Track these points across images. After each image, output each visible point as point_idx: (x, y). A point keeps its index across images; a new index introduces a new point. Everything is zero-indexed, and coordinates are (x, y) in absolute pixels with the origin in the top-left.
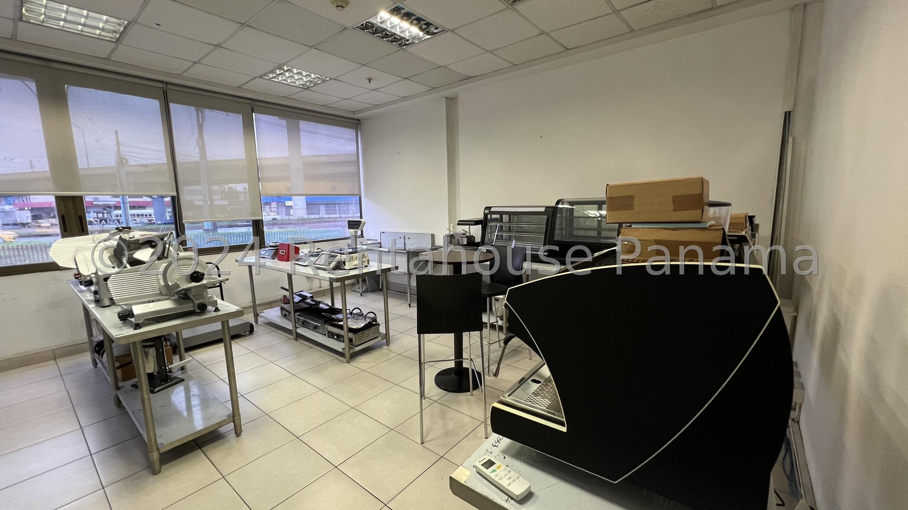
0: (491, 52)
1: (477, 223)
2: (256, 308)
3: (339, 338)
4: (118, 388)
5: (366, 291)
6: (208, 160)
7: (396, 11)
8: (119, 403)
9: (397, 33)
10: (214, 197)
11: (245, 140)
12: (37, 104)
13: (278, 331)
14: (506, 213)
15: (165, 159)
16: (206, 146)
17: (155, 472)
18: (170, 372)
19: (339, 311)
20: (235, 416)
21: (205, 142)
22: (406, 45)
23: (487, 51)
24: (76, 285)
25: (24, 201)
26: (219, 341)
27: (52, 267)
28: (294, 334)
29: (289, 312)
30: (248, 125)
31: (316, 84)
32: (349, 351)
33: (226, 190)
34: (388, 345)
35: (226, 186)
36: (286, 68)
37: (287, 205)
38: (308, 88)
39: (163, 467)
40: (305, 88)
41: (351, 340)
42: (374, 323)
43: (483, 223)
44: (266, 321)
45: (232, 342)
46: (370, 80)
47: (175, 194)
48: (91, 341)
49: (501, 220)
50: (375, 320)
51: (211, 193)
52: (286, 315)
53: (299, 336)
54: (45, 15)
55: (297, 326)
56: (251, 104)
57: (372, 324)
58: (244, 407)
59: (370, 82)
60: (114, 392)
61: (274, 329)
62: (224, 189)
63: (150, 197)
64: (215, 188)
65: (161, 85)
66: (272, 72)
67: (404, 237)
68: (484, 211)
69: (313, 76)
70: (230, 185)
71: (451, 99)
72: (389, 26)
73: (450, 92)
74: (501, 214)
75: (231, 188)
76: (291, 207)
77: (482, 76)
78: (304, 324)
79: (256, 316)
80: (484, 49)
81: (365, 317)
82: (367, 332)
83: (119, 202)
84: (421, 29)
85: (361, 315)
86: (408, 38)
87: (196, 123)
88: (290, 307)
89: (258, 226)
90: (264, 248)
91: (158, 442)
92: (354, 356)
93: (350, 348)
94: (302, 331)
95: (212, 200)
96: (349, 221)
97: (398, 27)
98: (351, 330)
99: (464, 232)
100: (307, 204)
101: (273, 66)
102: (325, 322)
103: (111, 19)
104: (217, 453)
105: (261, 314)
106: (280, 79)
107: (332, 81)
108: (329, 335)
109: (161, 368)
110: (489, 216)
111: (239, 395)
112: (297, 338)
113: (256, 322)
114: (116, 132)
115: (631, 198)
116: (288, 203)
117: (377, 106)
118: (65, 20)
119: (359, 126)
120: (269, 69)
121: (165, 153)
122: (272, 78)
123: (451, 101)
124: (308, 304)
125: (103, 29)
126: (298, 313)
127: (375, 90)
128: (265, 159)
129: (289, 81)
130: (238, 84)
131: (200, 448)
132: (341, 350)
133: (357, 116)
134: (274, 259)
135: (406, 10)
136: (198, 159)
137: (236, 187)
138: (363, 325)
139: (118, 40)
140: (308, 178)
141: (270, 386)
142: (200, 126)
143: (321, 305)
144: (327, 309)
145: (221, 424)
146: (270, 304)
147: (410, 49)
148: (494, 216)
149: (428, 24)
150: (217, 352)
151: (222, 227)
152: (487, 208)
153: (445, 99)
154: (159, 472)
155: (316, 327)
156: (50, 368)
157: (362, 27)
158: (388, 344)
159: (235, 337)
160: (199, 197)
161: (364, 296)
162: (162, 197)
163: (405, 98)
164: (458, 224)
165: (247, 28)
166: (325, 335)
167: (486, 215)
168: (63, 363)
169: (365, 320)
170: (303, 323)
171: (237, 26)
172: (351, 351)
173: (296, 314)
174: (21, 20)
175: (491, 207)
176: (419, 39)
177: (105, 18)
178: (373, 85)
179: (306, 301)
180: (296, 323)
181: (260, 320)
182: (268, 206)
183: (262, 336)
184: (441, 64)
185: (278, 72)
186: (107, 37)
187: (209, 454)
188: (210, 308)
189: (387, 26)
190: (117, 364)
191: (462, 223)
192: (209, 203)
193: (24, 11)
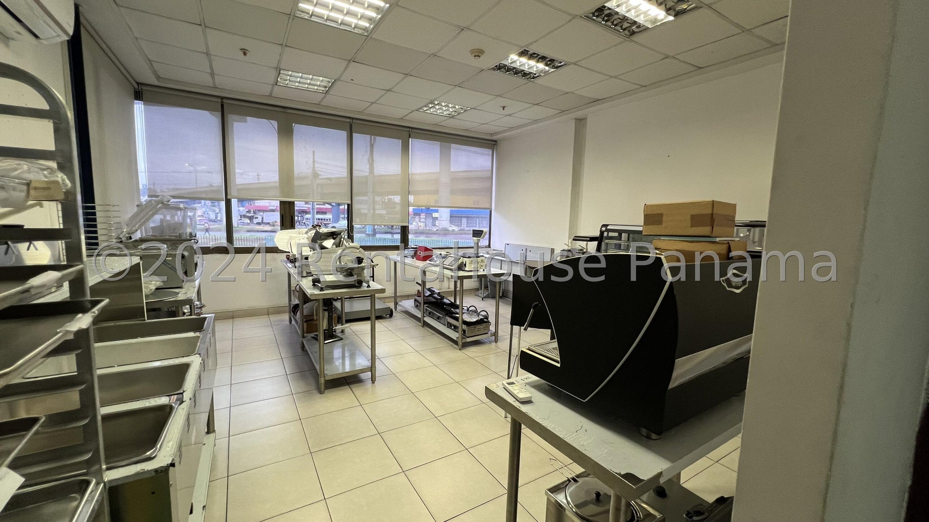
0: (615, 77)
1: (592, 239)
2: (396, 299)
3: (455, 328)
4: (304, 337)
5: (487, 297)
6: (375, 174)
7: (523, 53)
8: (303, 347)
9: (525, 70)
10: (377, 207)
11: (402, 159)
12: (277, 137)
13: (411, 318)
14: (625, 231)
15: (346, 174)
16: (374, 163)
17: (321, 393)
18: (335, 332)
19: (457, 307)
20: (372, 368)
21: (374, 160)
22: (534, 78)
23: (611, 77)
24: (286, 263)
25: (251, 204)
26: (367, 319)
27: (274, 250)
28: (422, 322)
29: (420, 303)
30: (405, 148)
31: (459, 113)
32: (462, 340)
33: (386, 201)
34: (496, 343)
35: (386, 198)
36: (436, 103)
37: (434, 216)
38: (453, 117)
39: (326, 391)
40: (451, 117)
41: (464, 331)
42: (485, 320)
43: (599, 239)
44: (404, 310)
45: (376, 321)
46: (504, 108)
47: (349, 202)
48: (290, 304)
49: (620, 238)
50: (487, 317)
51: (374, 202)
52: (417, 306)
53: (426, 324)
54: (289, 80)
55: (425, 315)
56: (409, 131)
57: (484, 321)
58: (379, 366)
59: (504, 109)
60: (301, 339)
61: (408, 317)
62: (385, 200)
63: (330, 204)
64: (377, 199)
65: (349, 120)
66: (426, 106)
67: (526, 249)
68: (601, 228)
69: (457, 107)
70: (389, 197)
71: (580, 120)
72: (518, 65)
73: (579, 114)
74: (620, 232)
75: (390, 200)
76: (436, 218)
77: (611, 98)
78: (431, 315)
79: (396, 304)
80: (608, 76)
81: (478, 315)
82: (478, 327)
83: (309, 208)
84: (547, 65)
85: (476, 311)
86: (535, 72)
87: (369, 144)
88: (421, 299)
89: (404, 231)
90: (407, 249)
91: (325, 373)
92: (465, 345)
93: (463, 338)
94: (428, 320)
95: (374, 209)
96: (473, 230)
97: (527, 65)
98: (465, 323)
99: (581, 248)
100: (450, 217)
101: (426, 101)
102: (446, 315)
103: (325, 79)
104: (358, 390)
105: (400, 303)
106: (432, 110)
107: (472, 110)
108: (448, 325)
109: (330, 327)
110: (605, 234)
111: (376, 358)
112: (424, 325)
113: (396, 309)
114: (314, 152)
115: (661, 215)
116: (435, 215)
117: (512, 129)
118: (299, 82)
119: (495, 146)
120: (423, 105)
121: (346, 169)
122: (426, 110)
123: (580, 122)
124: (435, 298)
125: (319, 86)
126: (426, 305)
127: (509, 115)
128: (416, 174)
129: (438, 112)
130: (401, 117)
131: (349, 385)
132: (455, 339)
133: (494, 138)
134: (413, 258)
135: (531, 52)
136: (367, 174)
137: (394, 198)
138: (475, 320)
139: (327, 92)
140: (453, 192)
141: (399, 356)
142: (372, 146)
143: (445, 300)
144: (448, 304)
145: (363, 371)
146: (407, 297)
147: (537, 81)
148: (611, 234)
149: (552, 61)
150: (365, 326)
151: (380, 233)
152: (603, 226)
153: (574, 121)
154: (324, 393)
155: (439, 318)
156: (264, 320)
157: (496, 68)
158: (496, 341)
159: (379, 318)
160: (366, 206)
161: (485, 300)
162: (339, 205)
163: (536, 121)
164: (574, 240)
165: (409, 78)
166: (445, 325)
167: (602, 233)
168: (274, 318)
169: (478, 316)
170: (430, 313)
171: (403, 76)
172: (464, 341)
173: (425, 305)
174: (276, 84)
175: (608, 225)
176: (545, 72)
177: (321, 78)
178: (507, 111)
179: (434, 295)
180: (424, 313)
181: (399, 308)
182: (418, 217)
183: (398, 320)
184: (567, 90)
185: (430, 106)
186: (321, 90)
187: (354, 390)
188: (364, 284)
189: (517, 65)
190: (304, 320)
191: (577, 239)
192: (372, 211)
193: (279, 79)
